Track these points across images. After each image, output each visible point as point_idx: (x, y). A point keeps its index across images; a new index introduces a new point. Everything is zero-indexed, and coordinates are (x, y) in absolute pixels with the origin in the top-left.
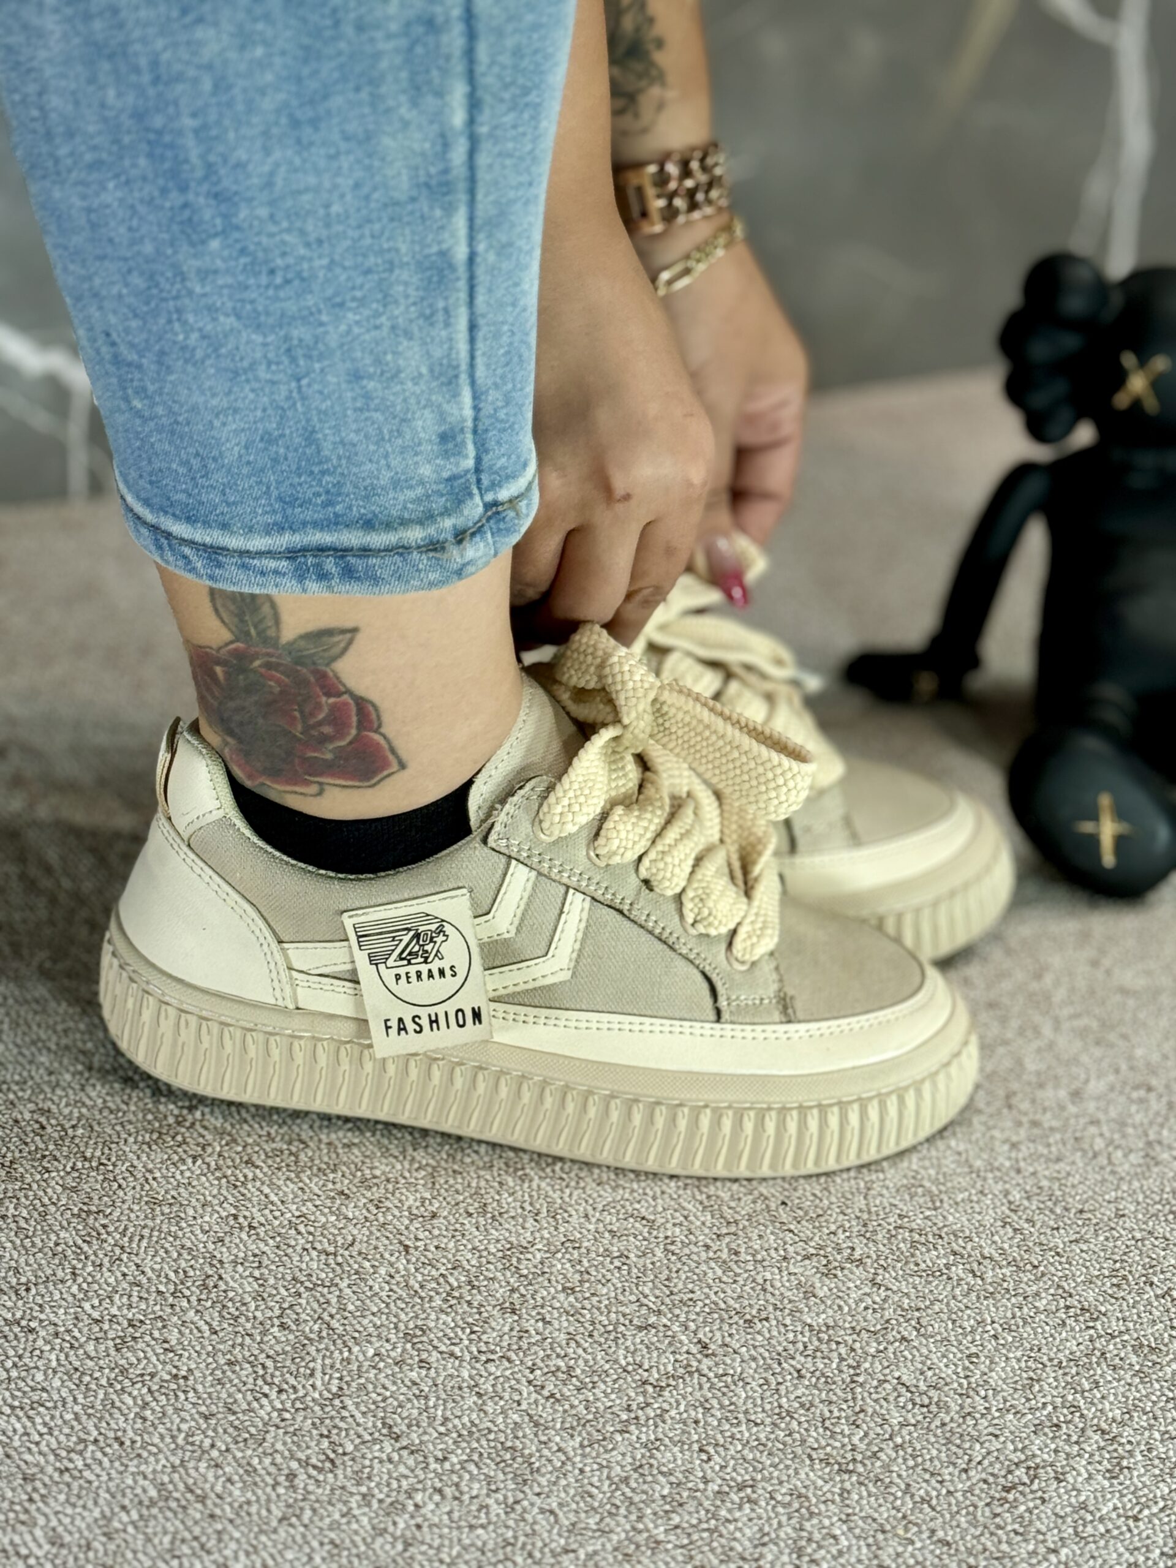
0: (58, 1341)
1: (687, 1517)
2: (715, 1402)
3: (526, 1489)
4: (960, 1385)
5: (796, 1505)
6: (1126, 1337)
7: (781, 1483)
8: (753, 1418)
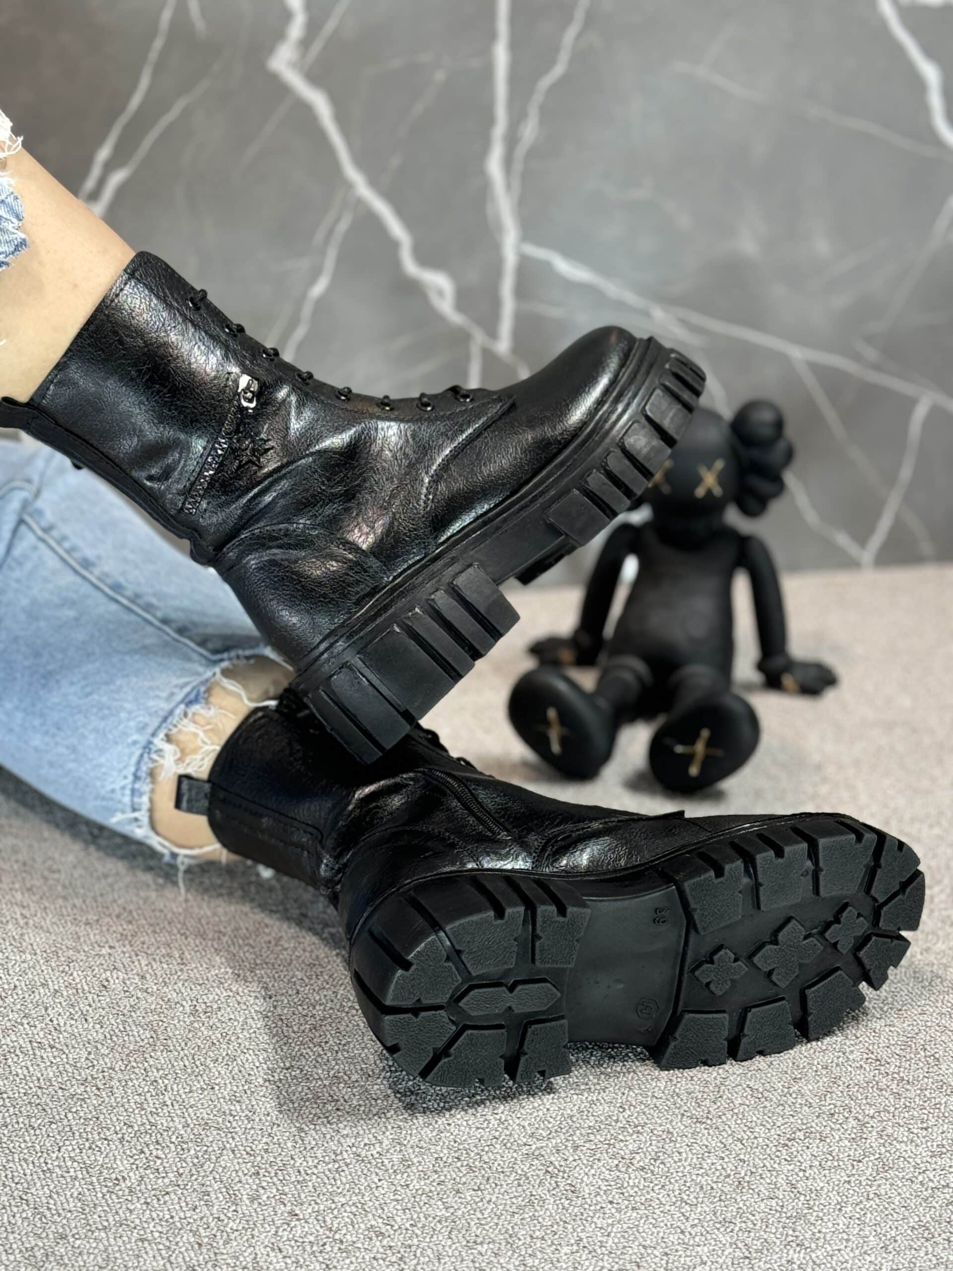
0: (280, 1023)
1: (598, 1137)
2: (637, 1087)
3: (513, 1115)
4: (782, 1091)
5: (664, 1137)
6: (896, 1075)
7: (661, 1125)
8: (656, 1095)
